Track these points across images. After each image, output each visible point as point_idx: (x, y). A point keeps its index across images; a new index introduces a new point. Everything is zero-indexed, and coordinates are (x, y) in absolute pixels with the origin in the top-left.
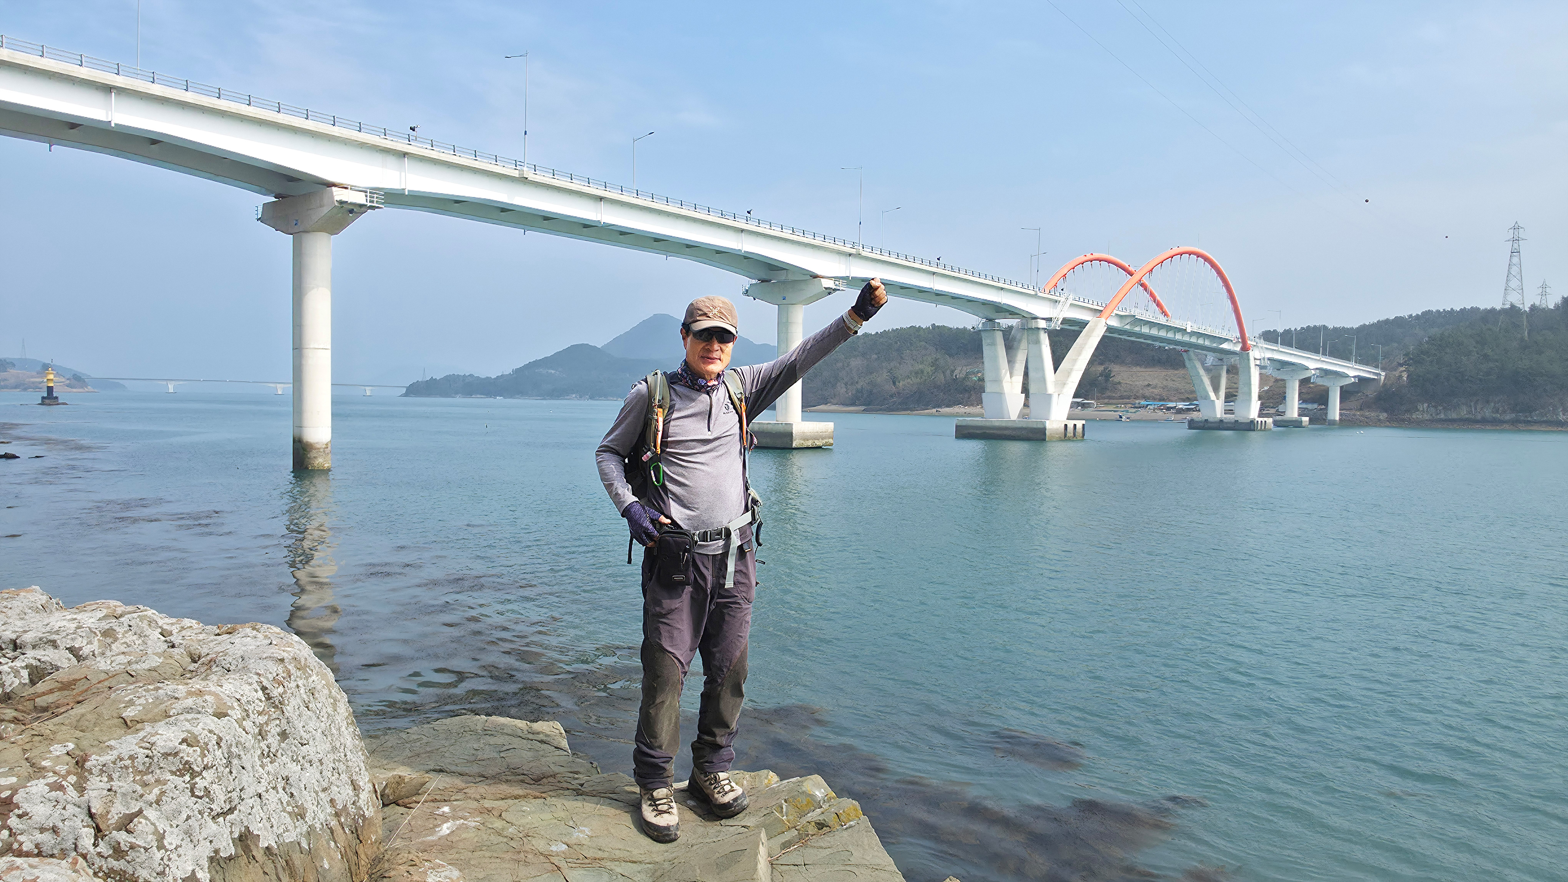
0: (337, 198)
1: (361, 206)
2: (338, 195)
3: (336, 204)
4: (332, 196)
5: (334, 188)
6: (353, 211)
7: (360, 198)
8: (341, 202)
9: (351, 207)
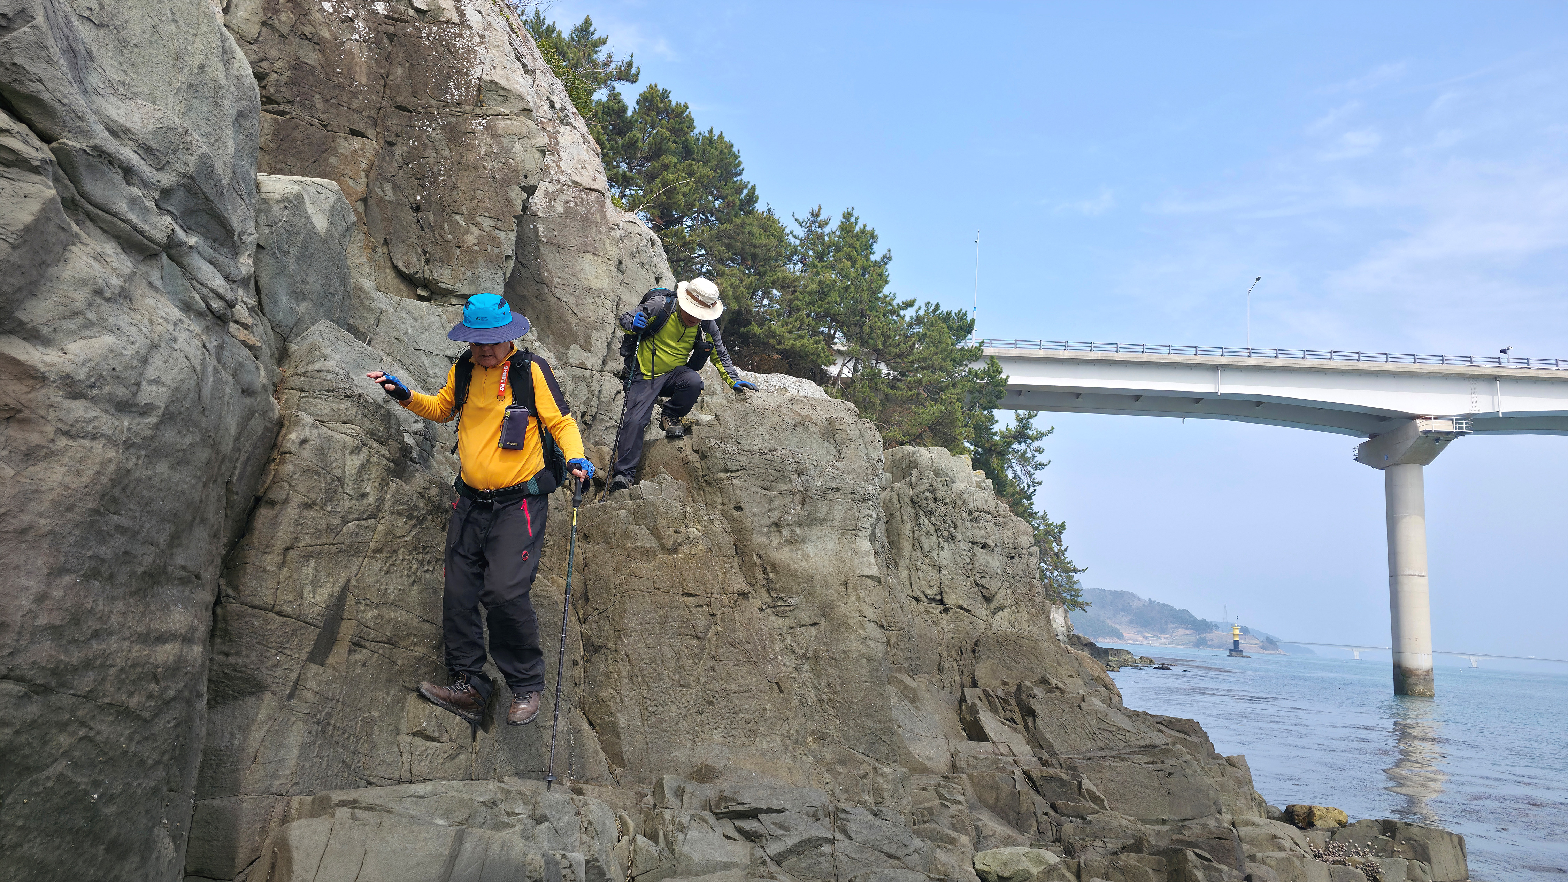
0: (1421, 429)
1: (1448, 433)
2: (1422, 425)
3: (1421, 434)
4: (1417, 428)
5: (1418, 421)
6: (1440, 440)
7: (1448, 426)
8: (1426, 432)
9: (1437, 436)
